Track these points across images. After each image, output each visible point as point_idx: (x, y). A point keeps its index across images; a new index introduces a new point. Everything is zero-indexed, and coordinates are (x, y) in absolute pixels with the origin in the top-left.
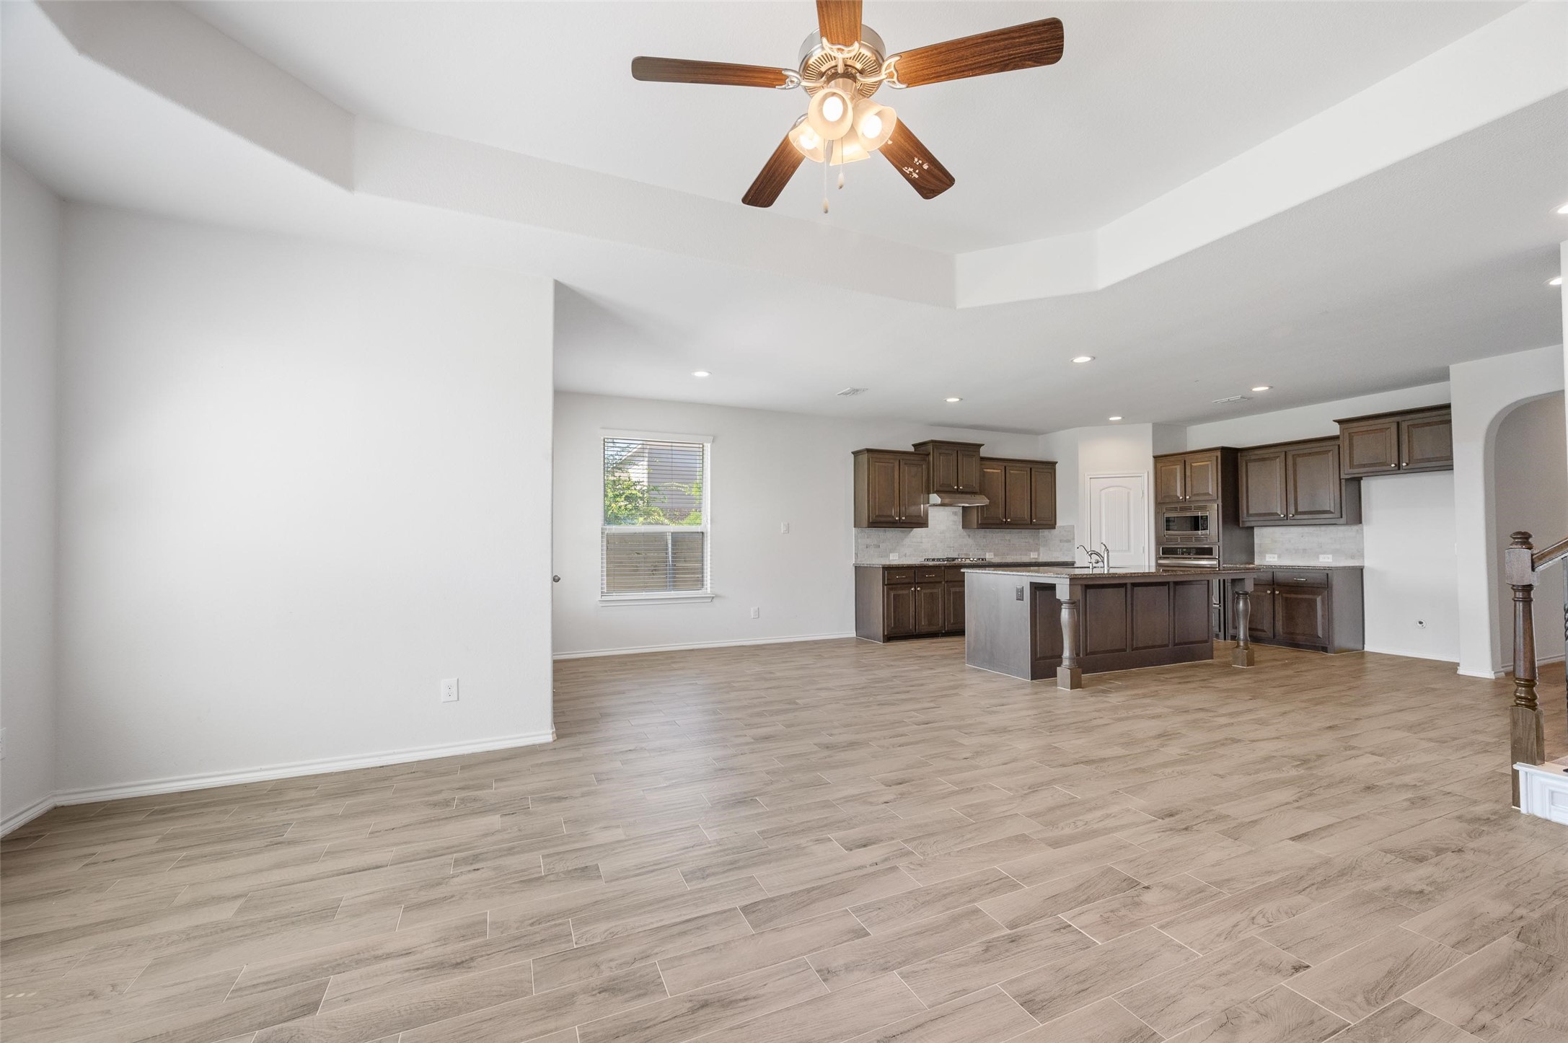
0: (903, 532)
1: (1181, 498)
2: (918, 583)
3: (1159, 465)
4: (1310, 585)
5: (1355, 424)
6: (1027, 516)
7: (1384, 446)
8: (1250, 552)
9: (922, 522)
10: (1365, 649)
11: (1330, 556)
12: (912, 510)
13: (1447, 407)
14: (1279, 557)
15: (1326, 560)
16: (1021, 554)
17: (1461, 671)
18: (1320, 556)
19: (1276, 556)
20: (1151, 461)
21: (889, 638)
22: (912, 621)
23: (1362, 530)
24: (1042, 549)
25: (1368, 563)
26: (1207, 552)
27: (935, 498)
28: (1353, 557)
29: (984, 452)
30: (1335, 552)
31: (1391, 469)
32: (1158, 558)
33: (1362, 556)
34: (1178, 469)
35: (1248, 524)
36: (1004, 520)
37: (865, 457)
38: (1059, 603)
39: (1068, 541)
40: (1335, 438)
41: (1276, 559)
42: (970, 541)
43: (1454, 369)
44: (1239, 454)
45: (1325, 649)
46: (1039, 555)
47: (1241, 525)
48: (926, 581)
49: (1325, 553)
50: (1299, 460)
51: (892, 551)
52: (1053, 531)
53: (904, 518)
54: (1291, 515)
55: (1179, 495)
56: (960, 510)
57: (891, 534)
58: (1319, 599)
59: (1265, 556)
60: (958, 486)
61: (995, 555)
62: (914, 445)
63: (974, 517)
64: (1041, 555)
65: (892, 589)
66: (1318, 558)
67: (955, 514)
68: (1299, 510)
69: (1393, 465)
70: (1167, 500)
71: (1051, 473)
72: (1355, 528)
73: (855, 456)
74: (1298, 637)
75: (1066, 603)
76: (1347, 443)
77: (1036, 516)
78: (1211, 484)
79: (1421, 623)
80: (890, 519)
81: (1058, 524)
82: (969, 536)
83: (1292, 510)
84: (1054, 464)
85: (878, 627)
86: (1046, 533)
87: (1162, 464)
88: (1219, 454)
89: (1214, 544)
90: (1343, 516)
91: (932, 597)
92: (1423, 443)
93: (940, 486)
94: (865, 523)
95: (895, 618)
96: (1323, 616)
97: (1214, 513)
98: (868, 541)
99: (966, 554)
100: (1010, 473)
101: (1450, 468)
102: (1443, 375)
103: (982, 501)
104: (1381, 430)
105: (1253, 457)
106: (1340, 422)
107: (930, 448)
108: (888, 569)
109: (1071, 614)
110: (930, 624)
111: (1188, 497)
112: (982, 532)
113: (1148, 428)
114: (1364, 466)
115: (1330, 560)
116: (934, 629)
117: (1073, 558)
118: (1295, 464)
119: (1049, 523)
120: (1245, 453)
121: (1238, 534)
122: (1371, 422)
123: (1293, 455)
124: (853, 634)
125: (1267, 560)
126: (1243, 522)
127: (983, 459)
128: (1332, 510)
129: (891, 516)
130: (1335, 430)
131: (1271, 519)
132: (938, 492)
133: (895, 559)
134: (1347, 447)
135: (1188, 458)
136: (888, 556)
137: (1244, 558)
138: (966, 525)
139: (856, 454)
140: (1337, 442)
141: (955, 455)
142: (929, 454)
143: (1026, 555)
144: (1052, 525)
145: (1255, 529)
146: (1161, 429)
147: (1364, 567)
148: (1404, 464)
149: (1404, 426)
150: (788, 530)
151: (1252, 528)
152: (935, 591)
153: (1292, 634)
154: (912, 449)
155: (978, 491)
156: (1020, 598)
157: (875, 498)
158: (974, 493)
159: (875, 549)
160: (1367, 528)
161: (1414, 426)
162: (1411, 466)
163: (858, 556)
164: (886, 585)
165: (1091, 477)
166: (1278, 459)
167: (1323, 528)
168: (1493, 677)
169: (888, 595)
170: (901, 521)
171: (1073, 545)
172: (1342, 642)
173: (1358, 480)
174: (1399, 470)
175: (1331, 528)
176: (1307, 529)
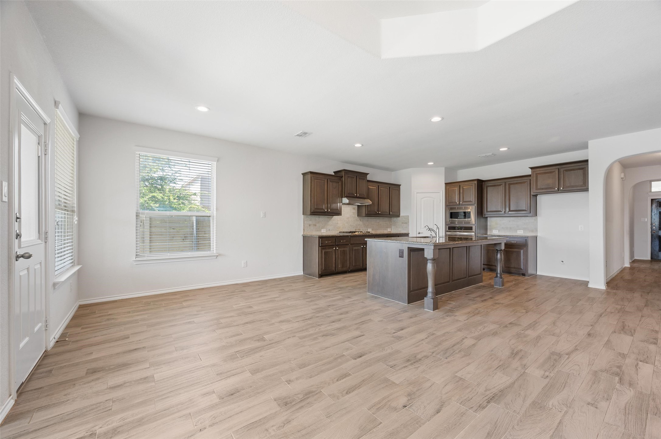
0: (328, 217)
1: (458, 203)
2: (337, 245)
3: (448, 187)
4: (518, 245)
5: (538, 170)
6: (388, 211)
7: (545, 180)
8: (486, 229)
9: (338, 213)
10: (537, 274)
11: (522, 231)
12: (334, 206)
13: (587, 161)
14: (499, 231)
15: (520, 233)
16: (384, 230)
17: (590, 286)
18: (518, 231)
19: (497, 231)
20: (444, 185)
21: (321, 276)
22: (334, 266)
23: (537, 219)
24: (393, 227)
25: (539, 234)
26: (470, 229)
27: (345, 200)
28: (532, 231)
29: (369, 178)
30: (524, 229)
31: (556, 191)
32: (446, 231)
33: (537, 231)
34: (457, 189)
35: (487, 216)
36: (378, 212)
37: (309, 176)
39: (406, 223)
40: (530, 176)
41: (497, 232)
42: (361, 223)
43: (591, 143)
44: (483, 183)
45: (524, 275)
46: (391, 230)
47: (483, 217)
48: (341, 244)
49: (520, 229)
50: (511, 186)
51: (323, 228)
52: (398, 218)
53: (329, 210)
54: (507, 212)
55: (457, 201)
56: (356, 207)
57: (322, 219)
58: (522, 251)
59: (492, 231)
60: (356, 194)
61: (372, 230)
62: (334, 172)
63: (364, 210)
64: (392, 229)
65: (323, 249)
66: (517, 231)
67: (354, 209)
68: (511, 210)
69: (556, 189)
70: (451, 204)
71: (398, 190)
72: (534, 218)
73: (303, 176)
74: (512, 269)
76: (535, 178)
77: (391, 210)
78: (472, 195)
79: (562, 262)
80: (322, 211)
81: (401, 215)
82: (360, 220)
83: (507, 209)
84: (400, 185)
85: (315, 268)
86: (395, 219)
87: (449, 187)
88: (476, 182)
89: (473, 225)
90: (531, 212)
91: (344, 253)
92: (574, 178)
93: (348, 194)
94: (309, 213)
95: (325, 264)
96: (523, 259)
97: (472, 210)
98: (310, 222)
99: (359, 229)
100: (381, 189)
101: (587, 190)
102: (585, 146)
103: (369, 202)
104: (551, 172)
105: (490, 185)
106: (531, 168)
107: (343, 173)
108: (321, 238)
109: (433, 266)
110: (343, 267)
111: (461, 203)
112: (366, 218)
113: (443, 170)
114: (543, 189)
115: (522, 233)
116: (345, 269)
117: (408, 231)
118: (509, 188)
119: (397, 214)
120: (486, 183)
121: (482, 220)
122: (546, 168)
123: (509, 184)
124: (301, 273)
125: (493, 232)
126: (484, 214)
127: (369, 181)
128: (526, 210)
129: (323, 209)
130: (529, 172)
131: (497, 213)
132: (347, 197)
133: (324, 232)
134: (535, 181)
135: (461, 184)
136: (320, 231)
137: (483, 231)
138: (359, 214)
139: (304, 174)
140: (529, 178)
141: (355, 178)
142: (342, 177)
143: (386, 230)
144: (398, 216)
145: (488, 218)
146: (449, 170)
147: (537, 236)
148: (562, 188)
149: (562, 170)
150: (265, 216)
151: (487, 217)
152: (346, 249)
153: (509, 267)
154: (333, 174)
155: (366, 197)
156: (401, 256)
157: (314, 199)
158: (365, 198)
159: (314, 227)
160: (539, 218)
161: (566, 170)
162: (564, 189)
163: (304, 231)
164: (320, 247)
165: (417, 192)
166: (502, 186)
167: (519, 218)
168: (605, 289)
169: (321, 252)
170: (328, 212)
171: (408, 225)
172: (531, 271)
173: (536, 196)
174: (559, 191)
175: (523, 218)
176: (512, 218)
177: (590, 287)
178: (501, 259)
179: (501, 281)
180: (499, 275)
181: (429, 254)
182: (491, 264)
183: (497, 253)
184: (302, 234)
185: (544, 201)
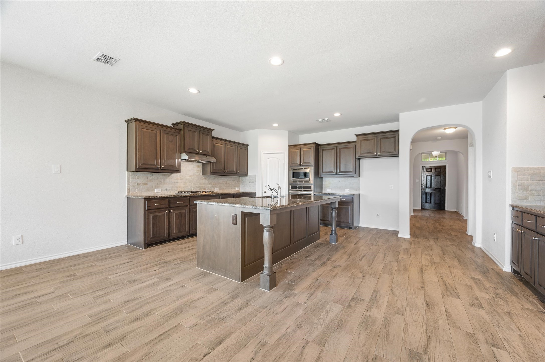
0: (165, 175)
1: (299, 164)
2: (171, 207)
3: (290, 149)
4: (346, 202)
5: (362, 137)
6: (235, 170)
7: (366, 146)
8: (321, 188)
9: (177, 170)
10: (360, 226)
11: (349, 189)
12: (170, 162)
13: (398, 131)
14: (331, 189)
15: (348, 191)
16: (232, 189)
17: (400, 235)
18: (346, 189)
19: (330, 189)
20: (287, 147)
21: (148, 245)
22: (167, 231)
23: (360, 179)
24: (241, 186)
25: (361, 192)
26: (309, 187)
27: (185, 156)
28: (356, 190)
29: (214, 134)
30: (351, 188)
32: (289, 190)
33: (360, 189)
34: (298, 151)
35: (322, 176)
36: (224, 171)
37: (133, 124)
38: (262, 227)
39: (253, 182)
40: (355, 142)
41: (330, 191)
42: (207, 182)
43: (402, 116)
44: (320, 147)
45: (351, 228)
46: (240, 189)
47: (320, 177)
48: (177, 205)
49: (347, 188)
50: (342, 150)
51: (157, 187)
52: (246, 177)
53: (163, 167)
54: (338, 173)
55: (298, 163)
56: (201, 165)
57: (156, 177)
58: (350, 207)
59: (326, 189)
60: (199, 150)
61: (219, 189)
63: (208, 169)
64: (241, 189)
65: (151, 213)
67: (198, 166)
68: (341, 171)
69: (375, 154)
70: (293, 165)
71: (246, 150)
72: (357, 178)
73: (128, 124)
74: (342, 223)
75: (267, 227)
76: (359, 144)
77: (239, 169)
78: (310, 158)
79: (378, 215)
80: (153, 167)
81: (249, 174)
82: (206, 179)
83: (338, 171)
84: (248, 145)
85: (140, 237)
86: (243, 178)
87: (291, 149)
88: (314, 145)
89: (311, 184)
90: (356, 173)
91: (181, 216)
92: (387, 145)
93: (188, 149)
94: (133, 168)
95: (153, 231)
96: (351, 214)
97: (311, 170)
98: (139, 181)
99: (204, 189)
100: (227, 148)
101: (398, 156)
102: (397, 119)
103: (213, 160)
104: (371, 139)
105: (325, 149)
106: (357, 135)
107: (182, 126)
108: (148, 200)
109: (271, 235)
110: (179, 232)
111: (302, 164)
112: (212, 177)
113: (286, 133)
114: (365, 153)
115: (349, 191)
116: (182, 234)
117: (255, 190)
118: (340, 152)
119: (245, 173)
120: (322, 147)
121: (319, 180)
122: (368, 136)
123: (340, 148)
124: (125, 242)
125: (327, 191)
126: (320, 175)
127: (213, 138)
128: (353, 171)
129: (154, 165)
130: (355, 139)
131: (330, 174)
132: (187, 153)
133: (158, 192)
134: (359, 146)
135: (302, 147)
136: (154, 190)
137: (318, 190)
138: (204, 173)
139: (128, 121)
140: (355, 144)
141: (197, 133)
142: (181, 130)
143: (234, 189)
144: (246, 175)
145: (323, 178)
146: (293, 134)
147: (360, 194)
148: (379, 153)
149: (379, 138)
150: (60, 170)
151: (322, 178)
152: (183, 211)
153: (339, 222)
154: (172, 126)
155: (211, 155)
156: (235, 223)
157: (141, 152)
158: (209, 156)
159: (144, 186)
160: (362, 179)
161: (382, 138)
162: (381, 154)
163: (129, 191)
164: (147, 210)
165: (264, 153)
166: (334, 150)
167: (347, 178)
168: (410, 238)
169: (148, 217)
170: (161, 169)
171: (256, 184)
172: (356, 224)
173: (359, 159)
174: (377, 156)
175: (350, 178)
176: (341, 179)
177: (400, 237)
178: (336, 216)
179: (336, 237)
180: (334, 232)
181: (265, 220)
182: (325, 219)
183: (332, 211)
184: (126, 195)
185: (365, 164)
